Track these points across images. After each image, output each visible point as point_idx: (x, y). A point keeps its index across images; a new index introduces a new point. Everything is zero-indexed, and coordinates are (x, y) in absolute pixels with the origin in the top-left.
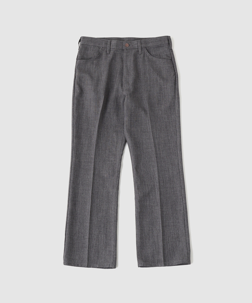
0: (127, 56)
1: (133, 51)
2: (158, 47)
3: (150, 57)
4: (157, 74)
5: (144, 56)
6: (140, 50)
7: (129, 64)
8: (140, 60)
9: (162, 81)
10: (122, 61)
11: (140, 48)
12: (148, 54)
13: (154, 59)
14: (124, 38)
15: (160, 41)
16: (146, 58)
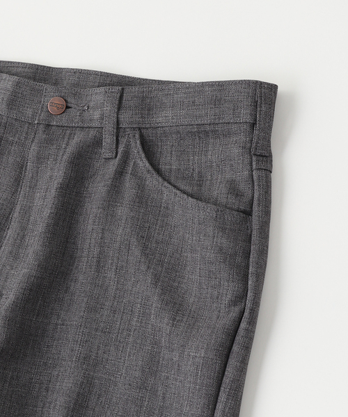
0: (40, 159)
1: (78, 138)
2: (203, 133)
3: (153, 181)
4: (156, 279)
5: (120, 173)
6: (108, 140)
7: (38, 202)
8: (98, 189)
9: (164, 324)
10: (18, 181)
11: (109, 127)
12: (143, 164)
13: (168, 194)
14: (60, 70)
15: (217, 102)
16: (129, 184)
